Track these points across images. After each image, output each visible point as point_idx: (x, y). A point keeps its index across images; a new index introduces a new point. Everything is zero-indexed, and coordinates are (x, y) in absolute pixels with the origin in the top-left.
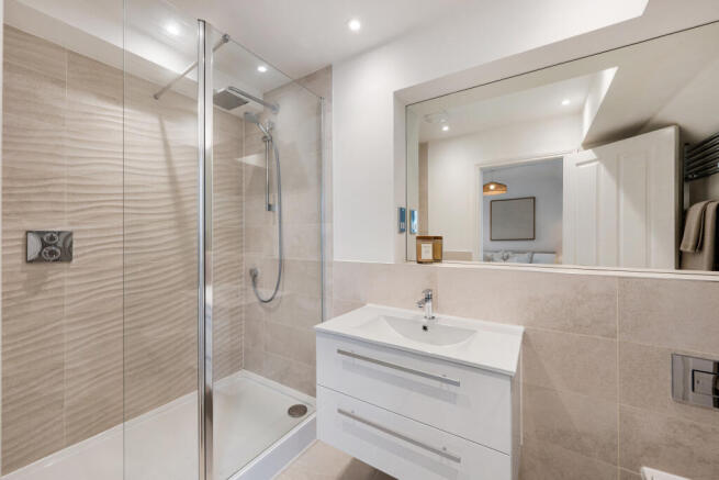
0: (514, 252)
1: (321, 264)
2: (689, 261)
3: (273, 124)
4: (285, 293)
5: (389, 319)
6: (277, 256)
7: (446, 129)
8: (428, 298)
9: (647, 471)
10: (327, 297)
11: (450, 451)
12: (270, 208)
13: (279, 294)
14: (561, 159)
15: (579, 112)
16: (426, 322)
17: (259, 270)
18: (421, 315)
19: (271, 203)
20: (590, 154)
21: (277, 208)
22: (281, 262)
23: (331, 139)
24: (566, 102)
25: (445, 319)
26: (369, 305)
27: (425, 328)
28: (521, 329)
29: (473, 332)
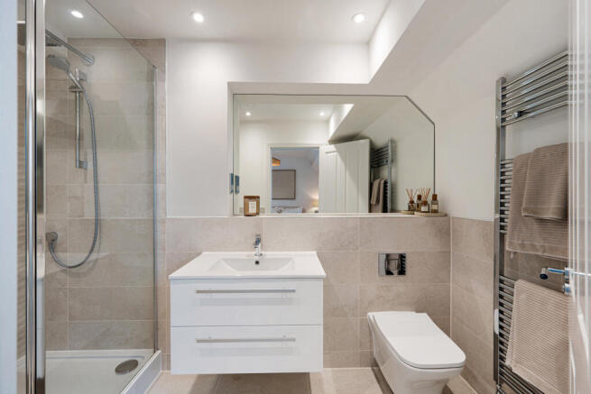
0: (285, 208)
1: (154, 221)
2: (373, 209)
3: (85, 75)
4: (103, 254)
5: (226, 260)
6: (92, 217)
7: (248, 114)
8: (258, 242)
9: (370, 314)
10: (159, 252)
11: (288, 336)
12: (81, 165)
13: (94, 256)
14: (318, 148)
15: (327, 122)
16: (257, 258)
17: (60, 234)
18: (252, 254)
19: (82, 160)
20: (332, 147)
21: (90, 166)
22: (97, 222)
23: (164, 107)
24: (322, 114)
25: (268, 254)
26: (205, 253)
27: (257, 263)
28: (315, 253)
29: (289, 259)
